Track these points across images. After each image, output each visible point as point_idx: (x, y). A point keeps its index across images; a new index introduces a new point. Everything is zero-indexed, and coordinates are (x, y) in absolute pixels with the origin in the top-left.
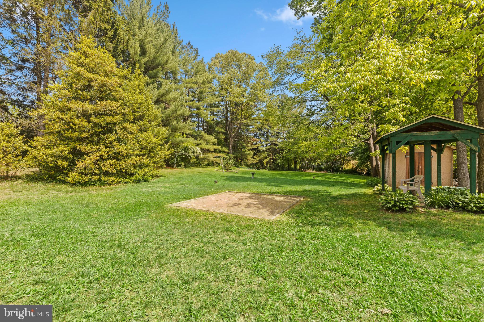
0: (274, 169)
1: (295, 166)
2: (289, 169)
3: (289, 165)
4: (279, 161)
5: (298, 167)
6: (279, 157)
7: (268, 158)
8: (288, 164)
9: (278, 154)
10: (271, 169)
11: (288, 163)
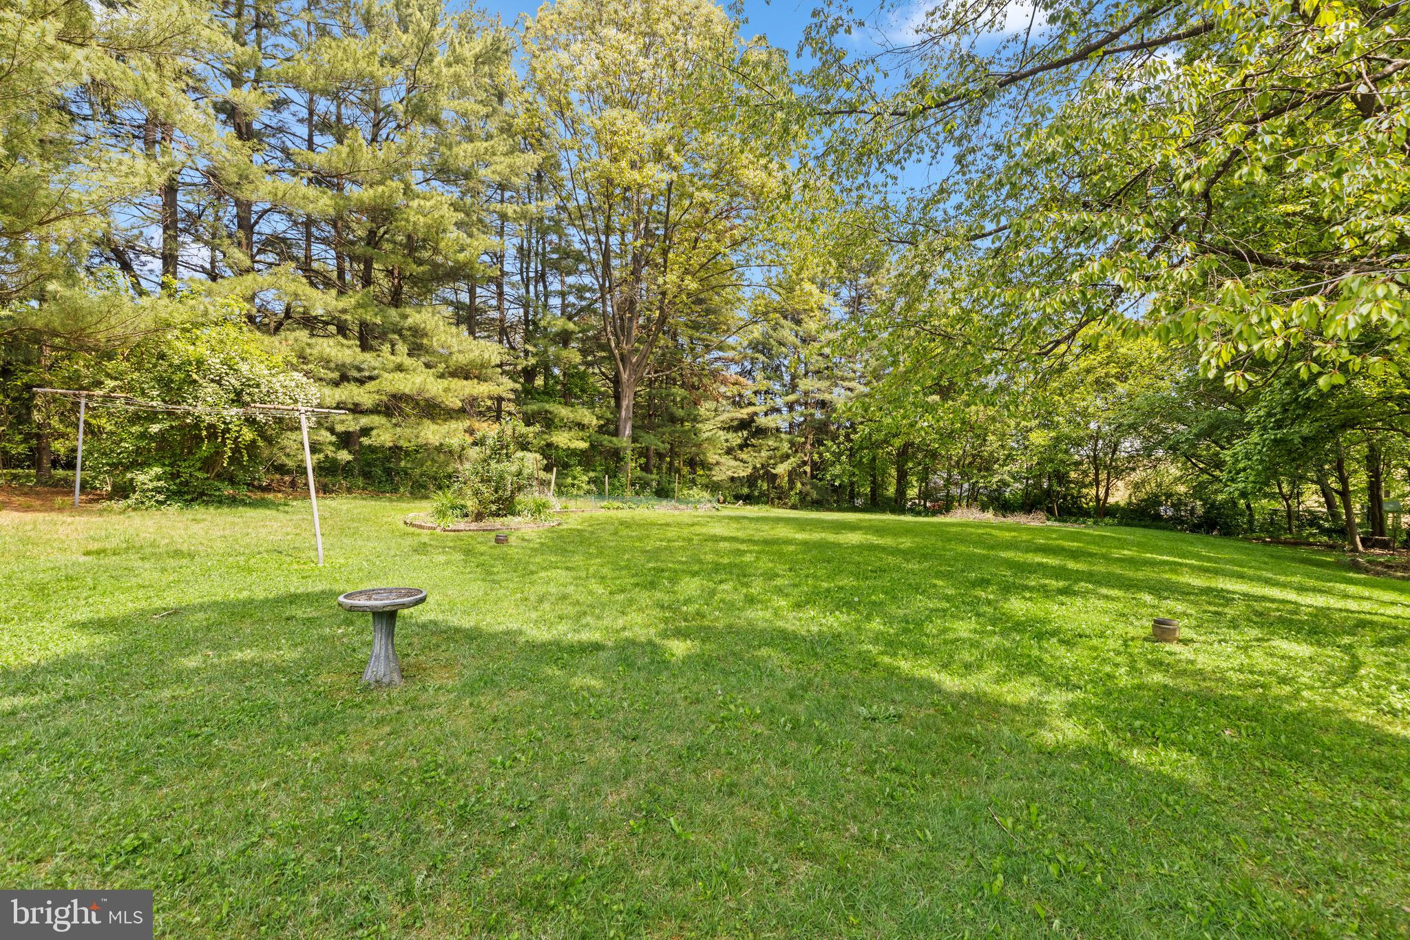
0: (818, 505)
1: (901, 492)
2: (876, 503)
3: (876, 487)
4: (837, 470)
5: (912, 492)
6: (833, 453)
7: (792, 459)
8: (874, 482)
9: (829, 443)
10: (805, 502)
11: (874, 476)
